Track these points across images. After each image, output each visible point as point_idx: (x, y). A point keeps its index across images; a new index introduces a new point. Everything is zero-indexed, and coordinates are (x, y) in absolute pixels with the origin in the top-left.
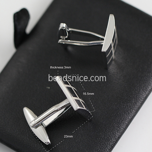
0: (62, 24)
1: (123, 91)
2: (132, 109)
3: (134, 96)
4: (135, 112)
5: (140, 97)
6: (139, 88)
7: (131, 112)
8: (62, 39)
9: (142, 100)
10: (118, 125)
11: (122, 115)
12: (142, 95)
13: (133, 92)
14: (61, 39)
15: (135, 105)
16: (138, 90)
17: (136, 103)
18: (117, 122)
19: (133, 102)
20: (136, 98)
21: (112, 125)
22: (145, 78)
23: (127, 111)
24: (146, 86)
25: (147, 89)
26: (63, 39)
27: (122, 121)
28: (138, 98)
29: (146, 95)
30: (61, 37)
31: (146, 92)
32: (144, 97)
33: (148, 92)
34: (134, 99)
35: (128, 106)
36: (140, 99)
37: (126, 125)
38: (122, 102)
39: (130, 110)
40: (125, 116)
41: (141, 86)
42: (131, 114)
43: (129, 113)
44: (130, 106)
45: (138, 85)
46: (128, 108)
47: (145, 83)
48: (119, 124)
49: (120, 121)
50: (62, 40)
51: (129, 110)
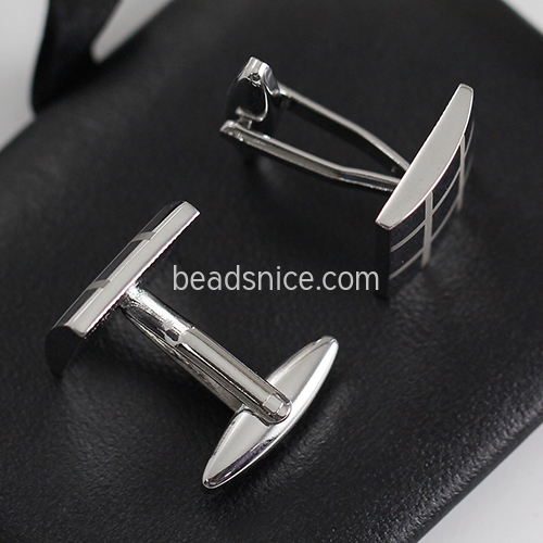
0: (257, 60)
1: (432, 388)
2: (452, 468)
3: (472, 417)
4: (461, 486)
5: (496, 429)
6: (499, 388)
7: (446, 481)
8: (241, 120)
9: (501, 440)
10: (379, 521)
11: (404, 486)
12: (505, 419)
13: (472, 399)
14: (235, 118)
15: (469, 455)
16: (496, 396)
17: (474, 449)
18: (379, 508)
19: (464, 440)
20: (478, 427)
21: (357, 515)
22: (533, 354)
23: (431, 476)
24: (532, 387)
25: (532, 399)
26: (244, 124)
27: (399, 510)
28: (488, 429)
29: (521, 426)
30: (239, 112)
31: (526, 413)
32: (515, 430)
33: (534, 413)
34: (470, 428)
35: (437, 454)
36: (495, 435)
37: (414, 531)
38: (417, 431)
39: (442, 472)
40: (417, 492)
41: (511, 385)
42: (442, 491)
43: (435, 483)
44: (448, 455)
45: (500, 376)
46: (436, 461)
47: (532, 374)
48: (386, 521)
49: (390, 505)
50: (237, 125)
51: (439, 471)
